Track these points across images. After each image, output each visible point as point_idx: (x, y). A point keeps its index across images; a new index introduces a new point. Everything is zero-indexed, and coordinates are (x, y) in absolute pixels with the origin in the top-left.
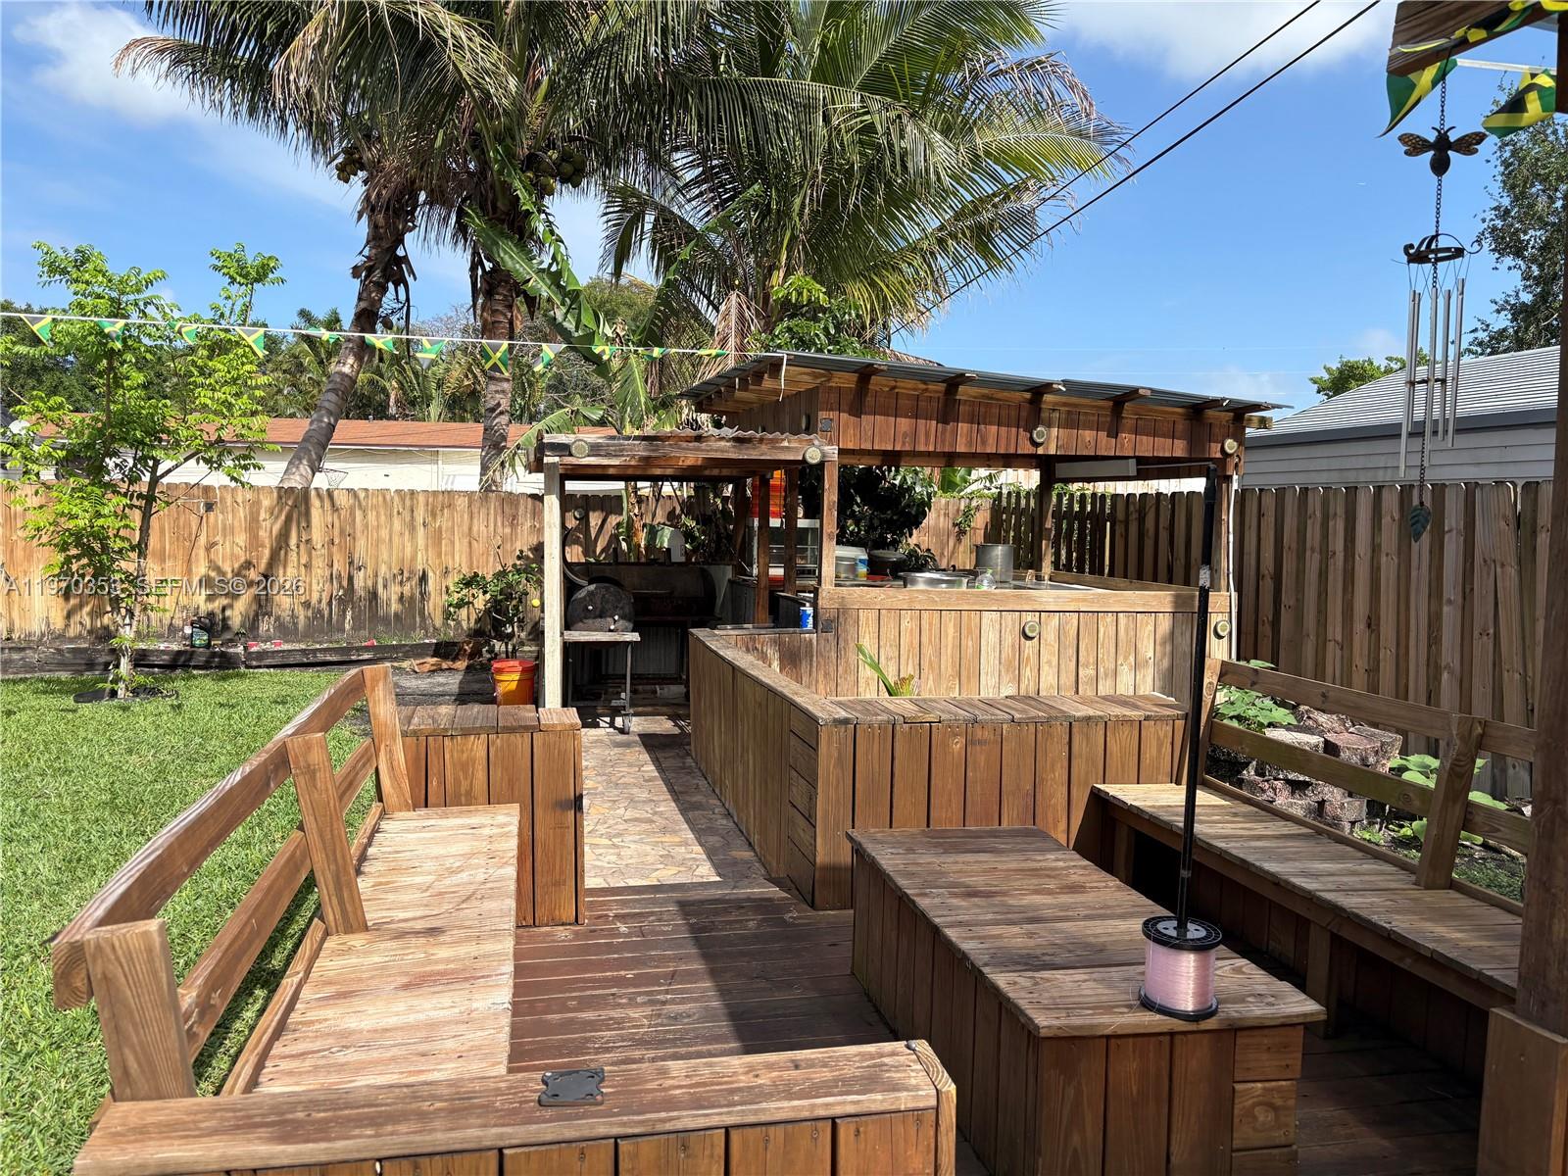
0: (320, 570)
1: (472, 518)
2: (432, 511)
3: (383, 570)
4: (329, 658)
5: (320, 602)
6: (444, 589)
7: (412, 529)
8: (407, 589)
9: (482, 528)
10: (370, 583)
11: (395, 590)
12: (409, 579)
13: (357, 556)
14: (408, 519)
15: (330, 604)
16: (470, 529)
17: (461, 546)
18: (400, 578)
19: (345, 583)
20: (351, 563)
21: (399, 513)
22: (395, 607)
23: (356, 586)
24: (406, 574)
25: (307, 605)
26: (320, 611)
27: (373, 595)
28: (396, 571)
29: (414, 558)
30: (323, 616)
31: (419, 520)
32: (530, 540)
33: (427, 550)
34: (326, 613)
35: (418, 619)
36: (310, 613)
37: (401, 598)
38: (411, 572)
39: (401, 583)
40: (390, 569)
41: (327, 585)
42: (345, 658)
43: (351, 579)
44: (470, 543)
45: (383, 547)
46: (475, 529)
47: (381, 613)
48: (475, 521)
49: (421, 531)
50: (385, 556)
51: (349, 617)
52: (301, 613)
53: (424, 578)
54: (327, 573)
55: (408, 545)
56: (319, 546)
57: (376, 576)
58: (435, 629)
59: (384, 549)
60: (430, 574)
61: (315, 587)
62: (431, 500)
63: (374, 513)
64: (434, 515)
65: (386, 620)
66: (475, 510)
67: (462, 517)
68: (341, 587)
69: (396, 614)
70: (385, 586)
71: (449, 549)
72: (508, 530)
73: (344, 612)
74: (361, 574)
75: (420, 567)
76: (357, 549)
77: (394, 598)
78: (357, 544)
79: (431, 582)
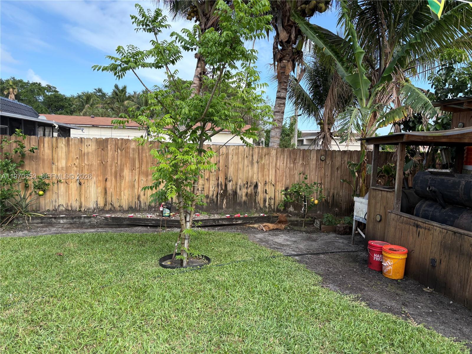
0: (213, 182)
1: (277, 159)
2: (261, 156)
3: (240, 182)
4: (224, 223)
5: (213, 195)
6: (264, 191)
7: (252, 163)
8: (249, 190)
9: (281, 164)
10: (234, 188)
11: (244, 191)
12: (250, 186)
13: (229, 175)
14: (251, 159)
15: (217, 196)
16: (276, 165)
17: (272, 172)
18: (246, 185)
19: (223, 188)
20: (226, 179)
21: (247, 157)
22: (244, 198)
23: (228, 189)
24: (249, 184)
25: (207, 197)
26: (213, 200)
27: (235, 193)
28: (245, 183)
29: (252, 177)
30: (214, 202)
31: (255, 160)
32: (301, 169)
33: (258, 174)
34: (215, 200)
35: (253, 204)
36: (208, 201)
37: (247, 194)
38: (251, 183)
39: (247, 188)
40: (243, 182)
41: (216, 188)
42: (231, 223)
43: (226, 186)
44: (276, 171)
45: (240, 171)
46: (278, 164)
47: (238, 201)
48: (278, 161)
49: (256, 165)
50: (240, 175)
51: (224, 203)
52: (205, 200)
53: (256, 186)
54: (216, 183)
55: (250, 171)
56: (213, 171)
57: (237, 184)
58: (260, 207)
59: (240, 172)
60: (259, 184)
61: (211, 189)
62: (260, 151)
63: (237, 157)
64: (262, 158)
65: (240, 204)
66: (279, 156)
67: (273, 159)
68: (222, 189)
69: (244, 202)
70: (240, 189)
71: (267, 173)
72: (292, 165)
73: (223, 200)
74: (231, 183)
75: (255, 181)
76: (229, 172)
77: (244, 194)
78: (230, 170)
79: (259, 188)
